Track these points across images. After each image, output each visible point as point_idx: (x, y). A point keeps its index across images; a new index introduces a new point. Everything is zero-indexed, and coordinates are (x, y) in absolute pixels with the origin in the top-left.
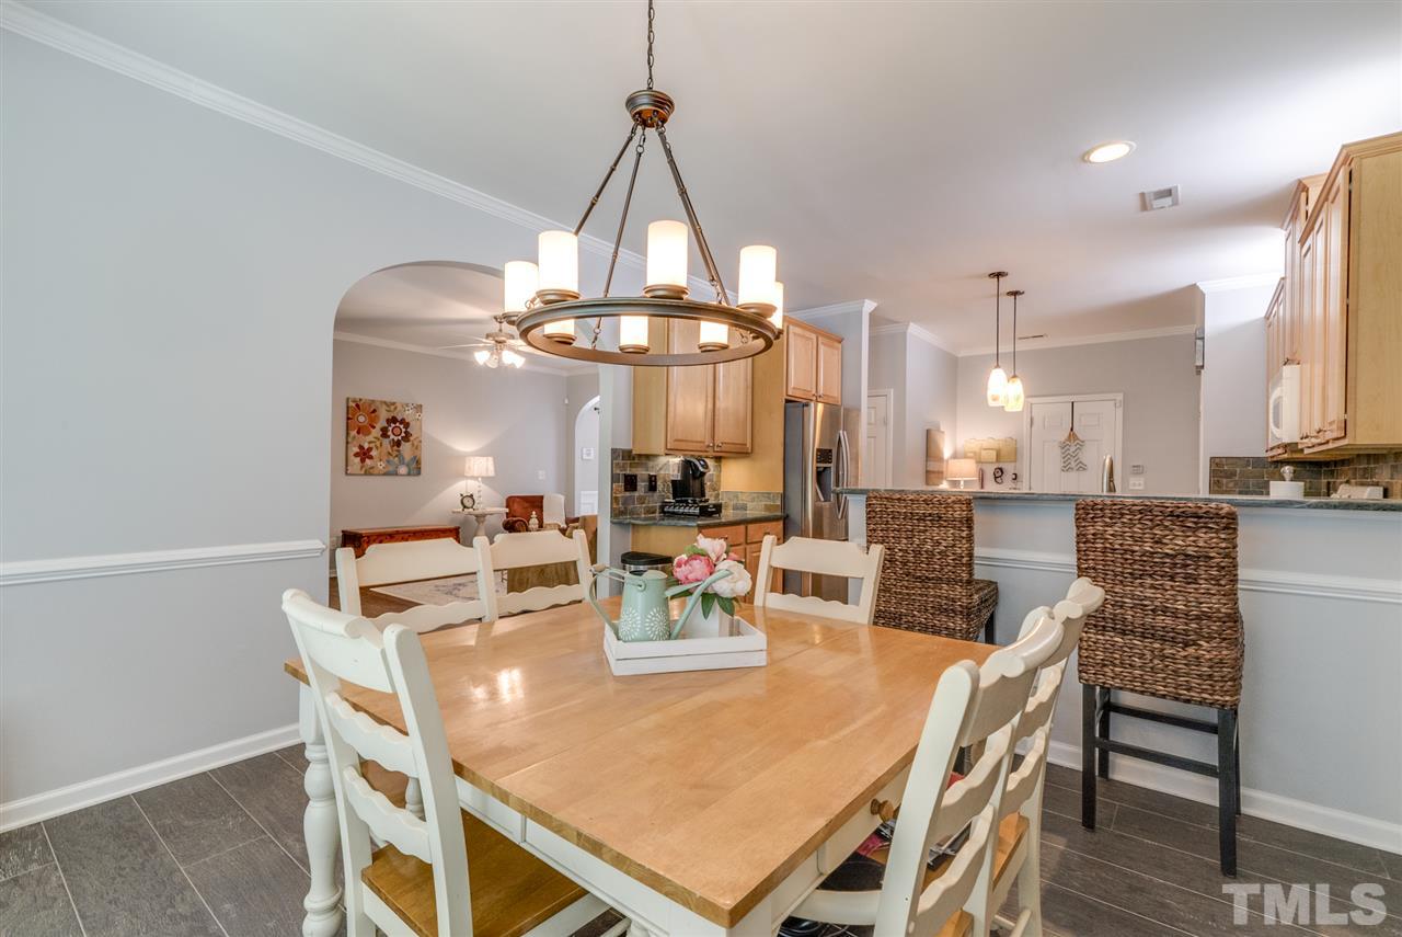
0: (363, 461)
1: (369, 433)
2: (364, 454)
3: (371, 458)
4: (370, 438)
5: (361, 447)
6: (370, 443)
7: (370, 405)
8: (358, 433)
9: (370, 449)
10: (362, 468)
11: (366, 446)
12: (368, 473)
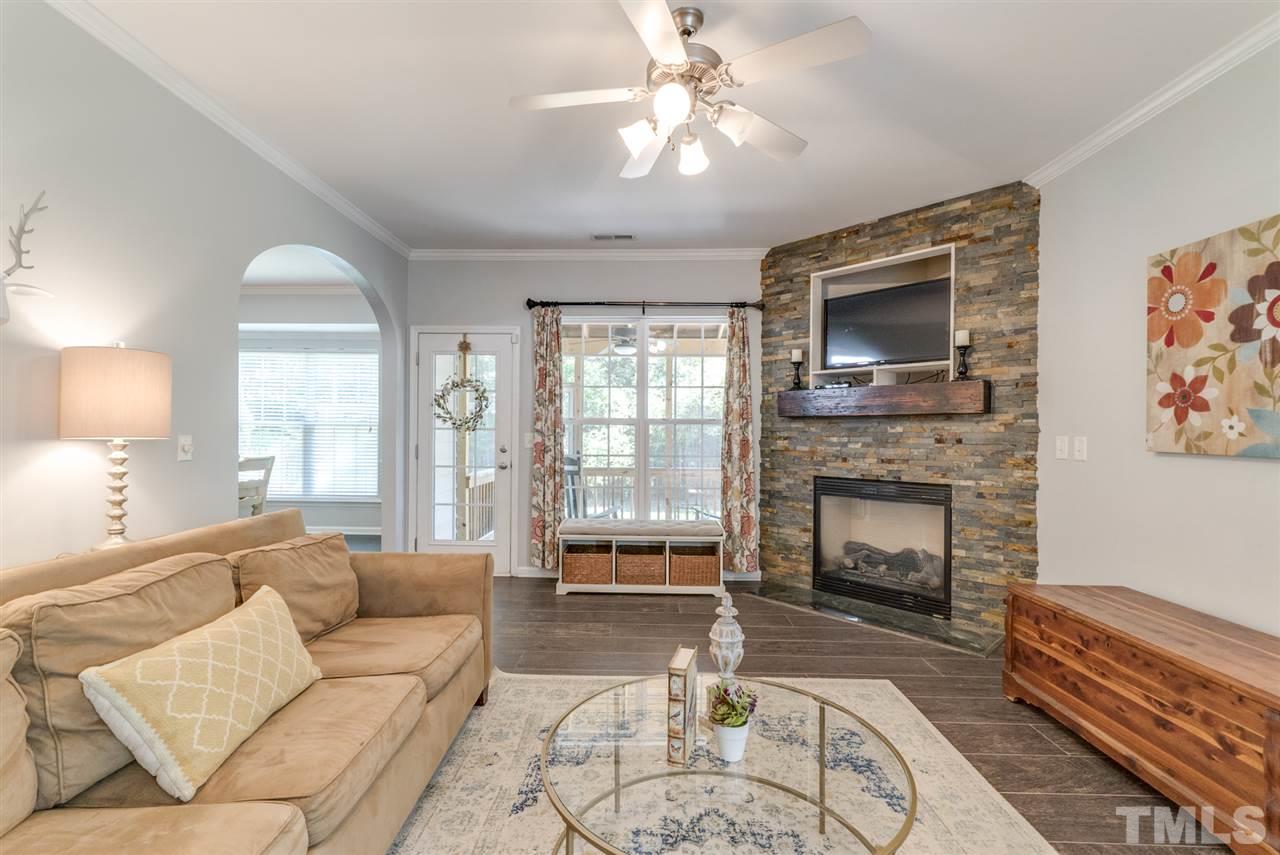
0: (1181, 417)
1: (1197, 335)
2: (1185, 397)
3: (1203, 406)
4: (1201, 350)
5: (1176, 379)
6: (1199, 364)
7: (1198, 256)
8: (1169, 342)
9: (1200, 382)
10: (1179, 434)
11: (1189, 375)
12: (1195, 448)
